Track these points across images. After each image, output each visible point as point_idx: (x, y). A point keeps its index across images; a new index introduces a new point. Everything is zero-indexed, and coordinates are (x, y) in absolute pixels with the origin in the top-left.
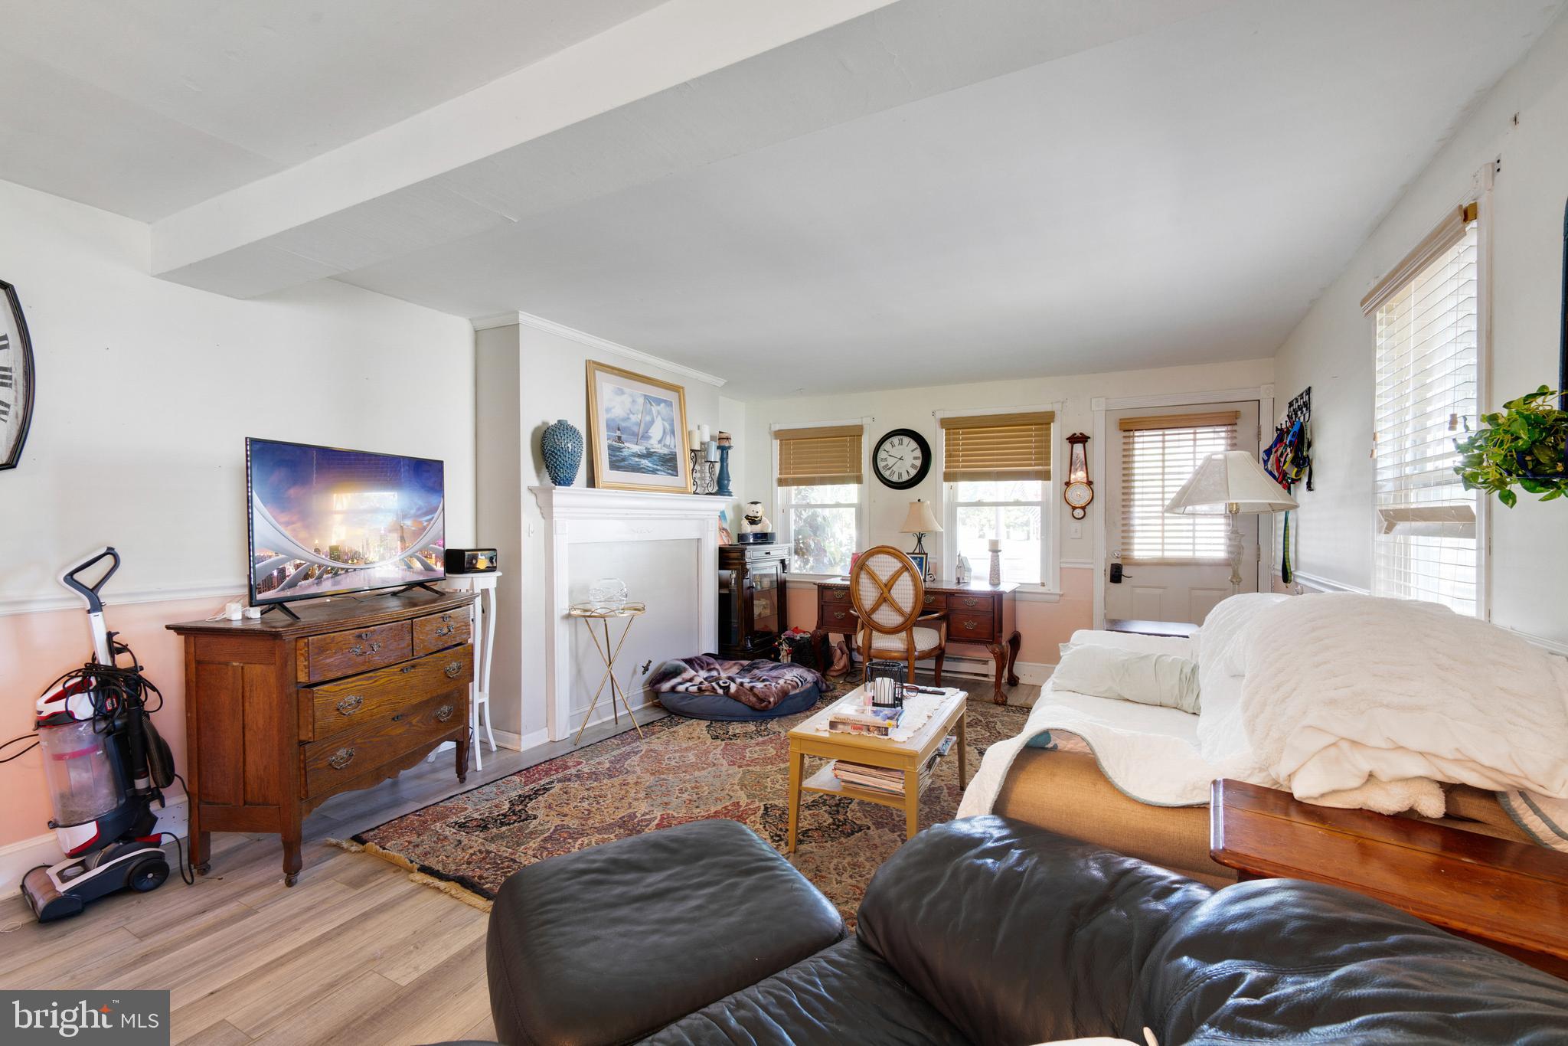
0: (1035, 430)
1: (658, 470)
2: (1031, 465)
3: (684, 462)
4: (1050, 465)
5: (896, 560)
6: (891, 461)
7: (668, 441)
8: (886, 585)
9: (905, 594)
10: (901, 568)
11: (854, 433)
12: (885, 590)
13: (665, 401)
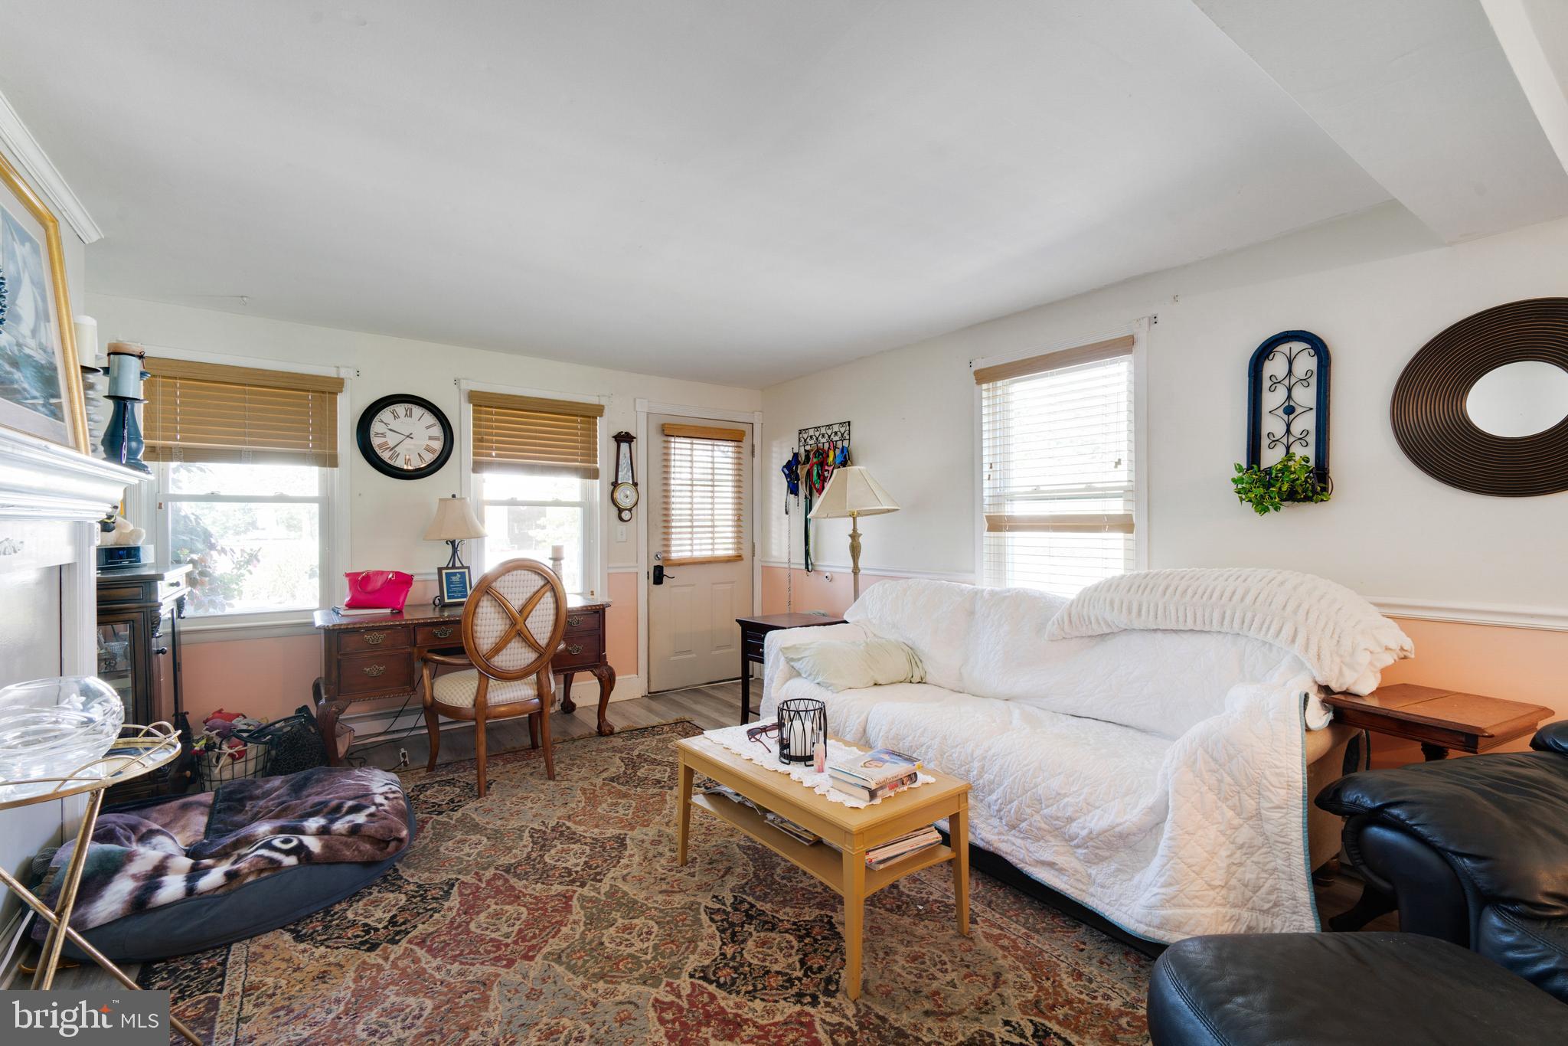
0: (580, 423)
2: (577, 461)
3: (69, 392)
4: (596, 463)
6: (392, 439)
9: (543, 621)
11: (327, 390)
12: (520, 620)
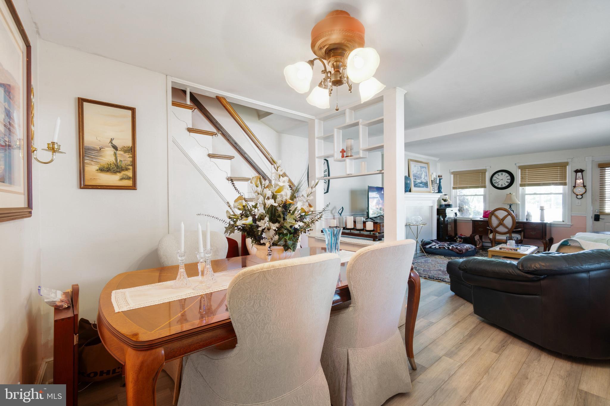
0: (559, 169)
1: (424, 187)
2: (558, 181)
3: (430, 184)
4: (566, 180)
5: (506, 212)
6: (498, 181)
7: (426, 178)
8: (502, 220)
9: (509, 222)
10: (508, 214)
11: (483, 172)
12: (502, 221)
13: (425, 167)
